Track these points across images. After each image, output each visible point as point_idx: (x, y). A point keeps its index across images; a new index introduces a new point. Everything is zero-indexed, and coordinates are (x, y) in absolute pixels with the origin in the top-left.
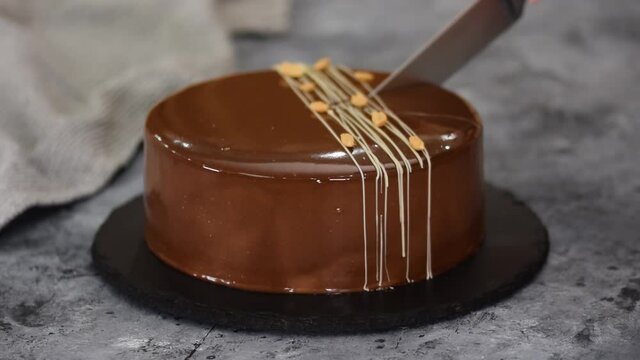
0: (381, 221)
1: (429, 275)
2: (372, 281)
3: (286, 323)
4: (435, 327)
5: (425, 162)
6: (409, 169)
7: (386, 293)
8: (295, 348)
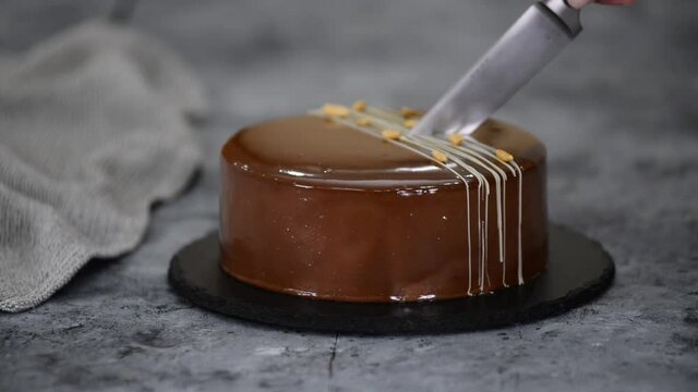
0: (483, 226)
1: (521, 281)
2: (475, 286)
3: (412, 323)
4: (545, 322)
5: (517, 172)
6: (505, 177)
7: (487, 297)
8: (427, 344)
